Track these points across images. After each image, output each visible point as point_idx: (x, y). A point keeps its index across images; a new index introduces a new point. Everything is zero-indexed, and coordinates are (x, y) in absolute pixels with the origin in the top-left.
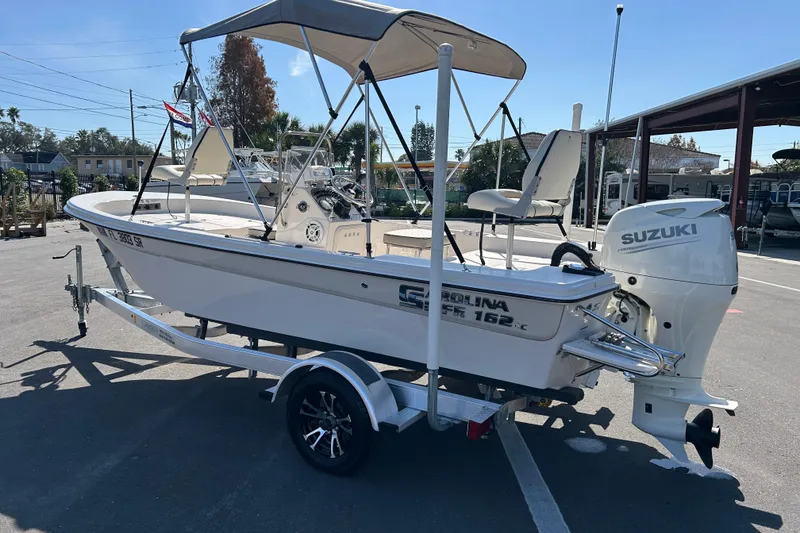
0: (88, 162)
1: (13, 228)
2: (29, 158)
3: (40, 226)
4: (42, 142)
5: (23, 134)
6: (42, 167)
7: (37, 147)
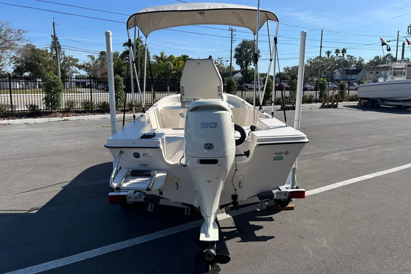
0: (371, 73)
1: (326, 104)
2: (348, 72)
3: (335, 103)
4: (357, 64)
5: (349, 60)
6: (354, 77)
7: (354, 67)
